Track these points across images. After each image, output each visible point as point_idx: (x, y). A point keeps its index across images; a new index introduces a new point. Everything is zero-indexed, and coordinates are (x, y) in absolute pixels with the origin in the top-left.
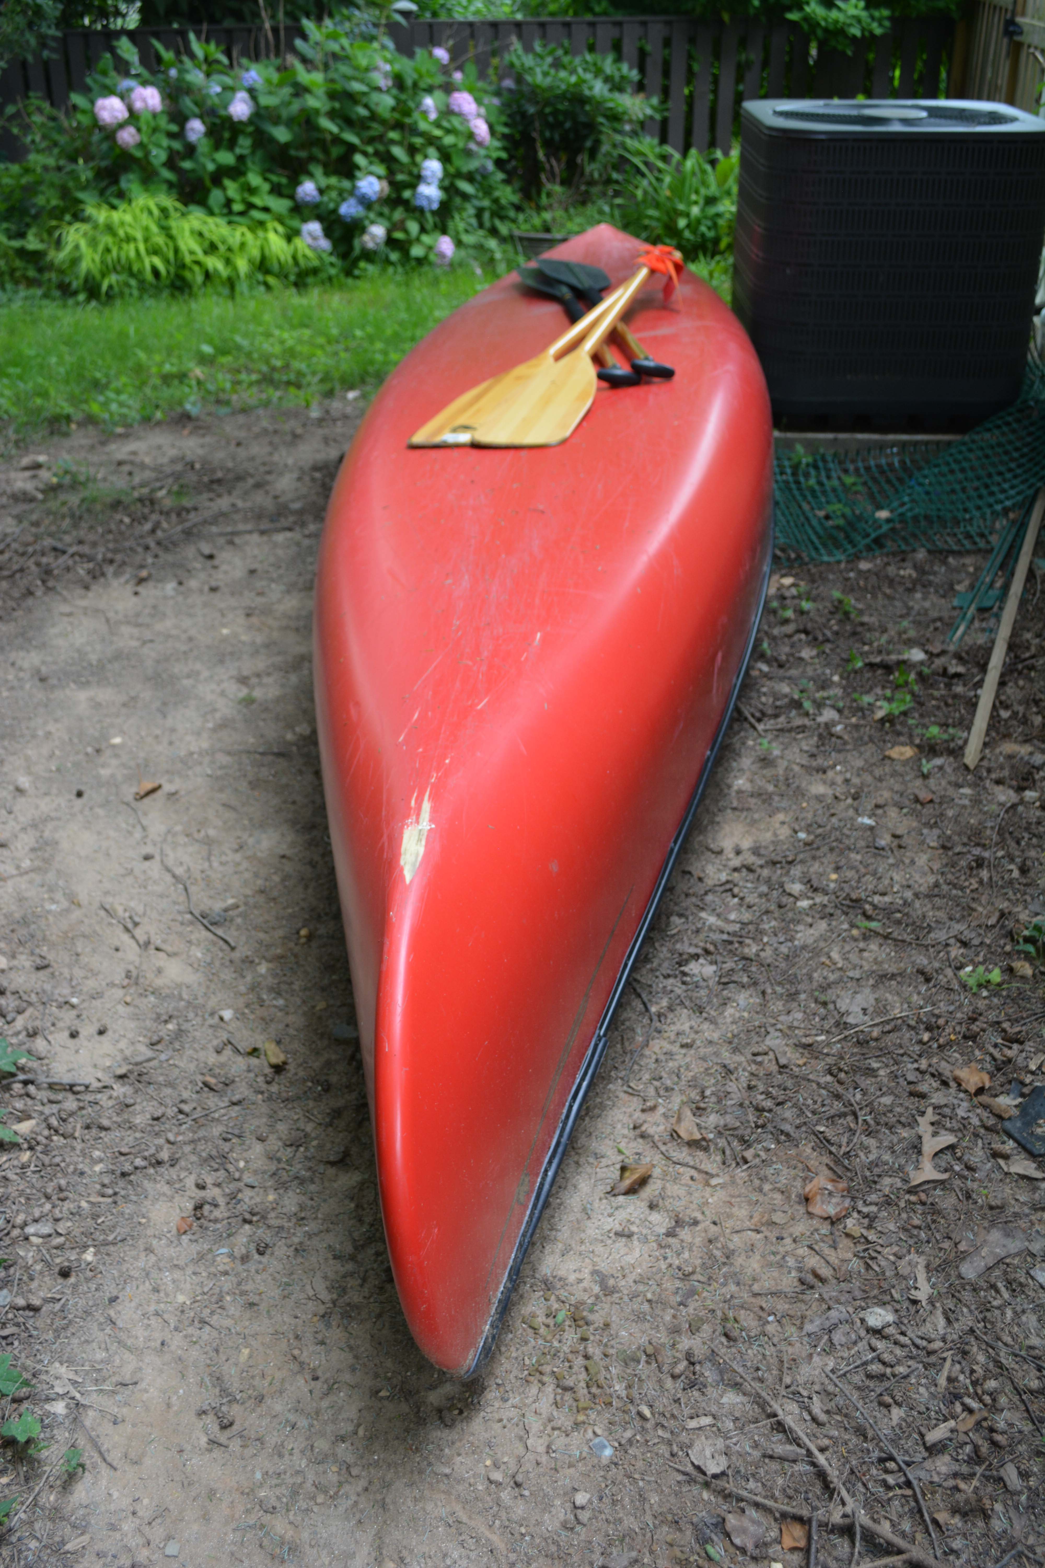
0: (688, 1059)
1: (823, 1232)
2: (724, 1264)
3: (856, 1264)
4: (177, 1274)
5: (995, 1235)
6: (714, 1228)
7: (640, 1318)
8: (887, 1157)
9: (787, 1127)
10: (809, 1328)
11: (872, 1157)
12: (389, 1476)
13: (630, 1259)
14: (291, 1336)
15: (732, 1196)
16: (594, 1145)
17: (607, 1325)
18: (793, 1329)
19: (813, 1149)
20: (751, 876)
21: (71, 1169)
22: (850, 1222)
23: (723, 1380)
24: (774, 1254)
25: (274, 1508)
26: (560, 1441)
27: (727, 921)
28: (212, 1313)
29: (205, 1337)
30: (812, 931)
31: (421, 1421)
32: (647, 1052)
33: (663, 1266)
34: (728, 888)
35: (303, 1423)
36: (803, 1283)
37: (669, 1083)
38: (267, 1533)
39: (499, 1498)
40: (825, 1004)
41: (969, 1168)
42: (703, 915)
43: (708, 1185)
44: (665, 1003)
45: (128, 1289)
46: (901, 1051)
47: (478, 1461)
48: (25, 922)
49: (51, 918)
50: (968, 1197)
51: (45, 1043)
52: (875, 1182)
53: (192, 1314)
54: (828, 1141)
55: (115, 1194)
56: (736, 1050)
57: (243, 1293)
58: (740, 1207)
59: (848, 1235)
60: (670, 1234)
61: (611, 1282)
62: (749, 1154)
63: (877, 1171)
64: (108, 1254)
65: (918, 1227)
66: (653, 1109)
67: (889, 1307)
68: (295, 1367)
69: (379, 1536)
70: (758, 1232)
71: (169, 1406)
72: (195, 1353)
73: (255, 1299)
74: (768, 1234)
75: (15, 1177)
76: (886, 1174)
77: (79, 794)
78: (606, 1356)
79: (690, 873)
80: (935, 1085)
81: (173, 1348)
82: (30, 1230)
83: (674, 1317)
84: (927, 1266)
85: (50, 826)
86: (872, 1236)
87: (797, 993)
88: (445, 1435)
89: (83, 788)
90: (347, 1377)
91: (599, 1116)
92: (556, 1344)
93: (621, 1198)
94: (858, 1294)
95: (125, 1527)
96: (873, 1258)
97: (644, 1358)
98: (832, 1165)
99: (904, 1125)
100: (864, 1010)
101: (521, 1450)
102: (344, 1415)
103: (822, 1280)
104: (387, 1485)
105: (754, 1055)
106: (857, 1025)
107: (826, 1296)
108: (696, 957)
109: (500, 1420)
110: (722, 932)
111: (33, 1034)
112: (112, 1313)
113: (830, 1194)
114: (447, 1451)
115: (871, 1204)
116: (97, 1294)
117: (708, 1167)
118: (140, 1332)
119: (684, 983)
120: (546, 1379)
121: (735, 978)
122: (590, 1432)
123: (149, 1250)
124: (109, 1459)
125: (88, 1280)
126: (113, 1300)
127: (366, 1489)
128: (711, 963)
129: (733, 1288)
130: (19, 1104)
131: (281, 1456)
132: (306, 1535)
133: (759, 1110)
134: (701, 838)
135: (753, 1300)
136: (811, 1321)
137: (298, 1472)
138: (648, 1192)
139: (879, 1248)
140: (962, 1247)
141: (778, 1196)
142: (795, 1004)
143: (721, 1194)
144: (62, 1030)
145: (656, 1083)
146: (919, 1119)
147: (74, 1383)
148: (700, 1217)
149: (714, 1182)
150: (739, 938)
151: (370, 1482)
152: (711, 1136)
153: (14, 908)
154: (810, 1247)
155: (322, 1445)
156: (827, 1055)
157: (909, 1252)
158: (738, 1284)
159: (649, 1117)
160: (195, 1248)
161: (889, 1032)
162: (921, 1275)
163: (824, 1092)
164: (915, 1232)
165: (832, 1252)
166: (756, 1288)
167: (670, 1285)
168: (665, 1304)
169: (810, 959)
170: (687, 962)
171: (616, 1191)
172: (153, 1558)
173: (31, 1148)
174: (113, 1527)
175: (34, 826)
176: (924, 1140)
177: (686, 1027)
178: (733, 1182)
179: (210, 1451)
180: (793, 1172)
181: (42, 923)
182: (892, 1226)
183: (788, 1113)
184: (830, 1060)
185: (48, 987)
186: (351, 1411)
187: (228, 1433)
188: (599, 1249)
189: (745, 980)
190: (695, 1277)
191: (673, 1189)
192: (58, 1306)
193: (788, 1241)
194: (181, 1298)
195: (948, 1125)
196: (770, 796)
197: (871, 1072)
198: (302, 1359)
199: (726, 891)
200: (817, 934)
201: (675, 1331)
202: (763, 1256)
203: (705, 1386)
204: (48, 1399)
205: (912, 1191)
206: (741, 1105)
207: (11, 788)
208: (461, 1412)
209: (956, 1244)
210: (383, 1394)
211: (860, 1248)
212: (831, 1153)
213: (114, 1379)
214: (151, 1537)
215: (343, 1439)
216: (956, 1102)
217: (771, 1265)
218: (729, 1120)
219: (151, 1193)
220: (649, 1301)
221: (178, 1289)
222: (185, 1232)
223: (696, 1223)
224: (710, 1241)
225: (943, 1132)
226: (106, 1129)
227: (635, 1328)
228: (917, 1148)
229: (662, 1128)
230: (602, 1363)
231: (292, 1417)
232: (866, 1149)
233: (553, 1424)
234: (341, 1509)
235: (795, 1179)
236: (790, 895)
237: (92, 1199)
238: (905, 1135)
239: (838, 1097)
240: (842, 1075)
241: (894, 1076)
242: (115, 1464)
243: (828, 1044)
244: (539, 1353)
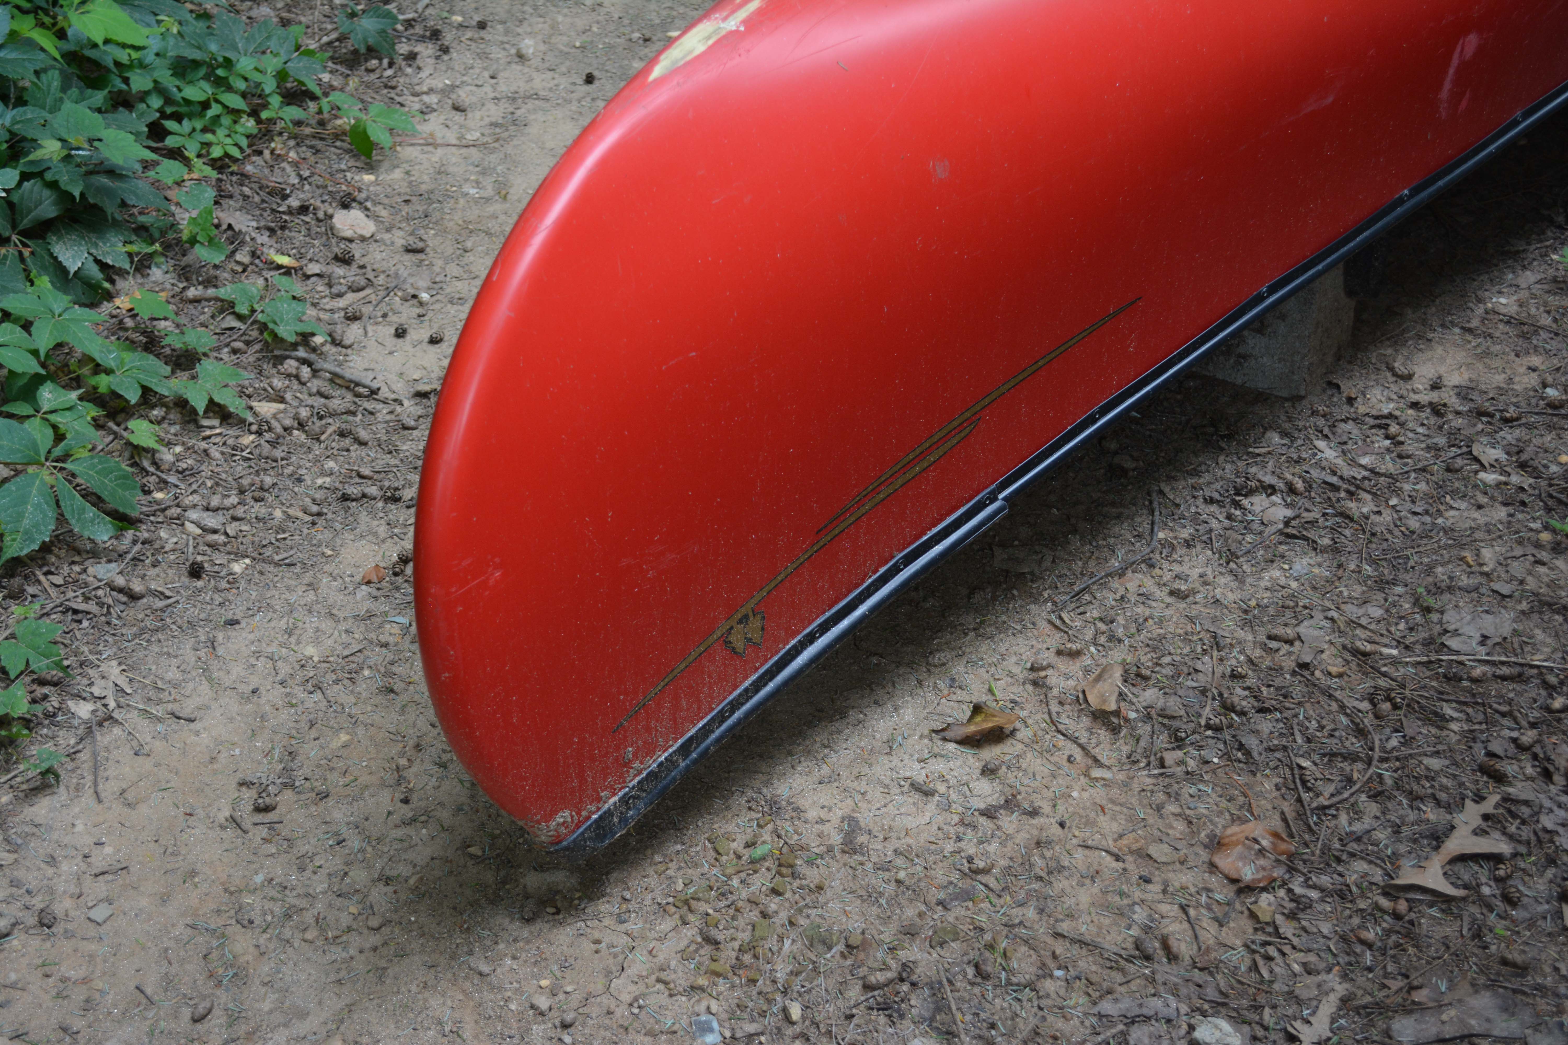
0: (1167, 612)
1: (1217, 897)
2: (1040, 878)
3: (1238, 958)
4: (327, 625)
5: (1484, 1002)
6: (1056, 830)
7: (871, 896)
8: (1381, 835)
9: (1252, 742)
10: (1107, 1006)
11: (1357, 827)
12: (415, 945)
13: (910, 822)
14: (411, 743)
15: (1112, 801)
16: (959, 669)
17: (820, 888)
18: (1083, 1000)
19: (1277, 787)
20: (1433, 420)
21: (289, 470)
22: (1265, 899)
23: (932, 1019)
24: (1122, 894)
25: (251, 922)
26: (657, 998)
27: (1353, 463)
28: (337, 681)
29: (309, 704)
30: (1476, 514)
31: (495, 901)
32: (1115, 584)
33: (949, 847)
34: (1382, 422)
35: (355, 843)
36: (1137, 948)
37: (1120, 632)
38: (221, 946)
39: (528, 1030)
40: (1428, 610)
41: (1509, 900)
42: (1321, 444)
43: (1086, 775)
44: (1185, 534)
45: (257, 618)
46: (1504, 708)
47: (534, 976)
48: (427, 197)
49: (462, 201)
50: (1477, 935)
51: (361, 331)
52: (1339, 860)
53: (311, 674)
54: (1304, 782)
55: (319, 514)
56: (1248, 624)
57: (389, 674)
58: (1114, 818)
59: (1253, 915)
60: (989, 813)
61: (862, 839)
62: (1171, 757)
63: (1353, 847)
64: (261, 573)
65: (1370, 946)
66: (1074, 655)
67: (1246, 1029)
68: (390, 778)
69: (350, 1008)
70: (1118, 858)
71: (213, 760)
72: (285, 715)
73: (398, 686)
74: (1131, 866)
75: (217, 455)
76: (1365, 856)
77: (590, 79)
78: (791, 923)
79: (1338, 387)
80: (1529, 771)
81: (263, 701)
82: (193, 515)
83: (921, 915)
84: (1345, 1001)
85: (531, 104)
86: (1287, 929)
87: (1394, 582)
88: (515, 928)
89: (596, 73)
90: (445, 815)
91: (991, 637)
92: (735, 882)
93: (951, 746)
94: (1211, 993)
95: (64, 867)
96: (1269, 958)
97: (841, 947)
98: (1290, 816)
99: (1438, 803)
100: (1485, 637)
101: (600, 987)
102: (410, 855)
103: (1172, 957)
104: (402, 954)
105: (1270, 637)
106: (1458, 653)
107: (1158, 977)
108: (1271, 490)
109: (598, 942)
110: (1334, 473)
111: (353, 318)
112: (220, 636)
113: (1262, 852)
114: (502, 946)
115: (1314, 887)
116: (218, 609)
117: (1104, 753)
118: (237, 670)
119: (1229, 517)
120: (691, 918)
121: (1310, 535)
122: (704, 1004)
123: (312, 586)
124: (101, 787)
125: (217, 590)
126: (233, 623)
127: (375, 949)
128: (1288, 506)
129: (1031, 913)
130: (278, 383)
131: (302, 869)
132: (266, 969)
133: (1228, 708)
134: (1389, 351)
135: (1050, 940)
136: (1116, 1000)
137: (308, 895)
138: (991, 753)
139: (1287, 949)
140: (1419, 996)
141: (1180, 826)
142: (1380, 596)
143: (1099, 794)
144: (390, 324)
145: (1102, 626)
146: (1468, 803)
147: (120, 690)
148: (1046, 808)
149: (1096, 773)
150: (1354, 489)
151: (385, 943)
152: (1132, 715)
153: (426, 178)
154: (1183, 908)
155: (359, 876)
156: (1385, 675)
157: (1329, 970)
158: (1041, 911)
159: (1062, 664)
160: (368, 604)
161: (1504, 678)
162: (1328, 1007)
163: (1344, 720)
164: (1358, 949)
165: (1213, 928)
166: (1065, 927)
167: (940, 874)
168: (917, 893)
169: (1447, 547)
170: (1251, 492)
171: (948, 734)
172: (72, 913)
173: (259, 433)
174: (52, 861)
175: (513, 99)
176: (1456, 834)
177: (1195, 573)
178: (1126, 785)
179: (223, 828)
180: (1224, 804)
181: (448, 205)
182: (1326, 928)
183: (1265, 725)
184: (1382, 683)
185: (404, 273)
186: (422, 854)
187: (259, 818)
188: (875, 794)
189: (1326, 541)
190: (984, 879)
191: (1033, 762)
192: (160, 604)
193: (1155, 888)
194: (310, 651)
195: (1512, 829)
196: (1537, 329)
197: (1440, 721)
198: (405, 774)
199: (1379, 427)
200: (1482, 520)
201: (910, 932)
202: (1104, 893)
203: (902, 1017)
204: (79, 696)
205: (1391, 891)
206: (1204, 692)
207: (513, 51)
208: (558, 912)
209: (1412, 988)
210: (472, 850)
211: (1260, 937)
212: (1299, 800)
213: (170, 707)
214: (85, 890)
215: (388, 881)
216: (1547, 803)
217: (1107, 907)
218: (1174, 705)
219: (363, 527)
220: (899, 882)
221: (317, 642)
222: (369, 582)
223: (1034, 813)
224: (1038, 844)
225: (1497, 835)
226: (363, 444)
227: (854, 906)
228: (1437, 838)
229: (1071, 683)
230: (780, 930)
231: (345, 832)
232: (1356, 813)
233: (663, 975)
234: (329, 957)
235: (1220, 813)
236: (1477, 460)
237: (291, 512)
238: (1432, 816)
239: (1361, 732)
240: (1386, 706)
241: (1470, 737)
242: (103, 795)
243: (1395, 662)
244: (704, 883)
